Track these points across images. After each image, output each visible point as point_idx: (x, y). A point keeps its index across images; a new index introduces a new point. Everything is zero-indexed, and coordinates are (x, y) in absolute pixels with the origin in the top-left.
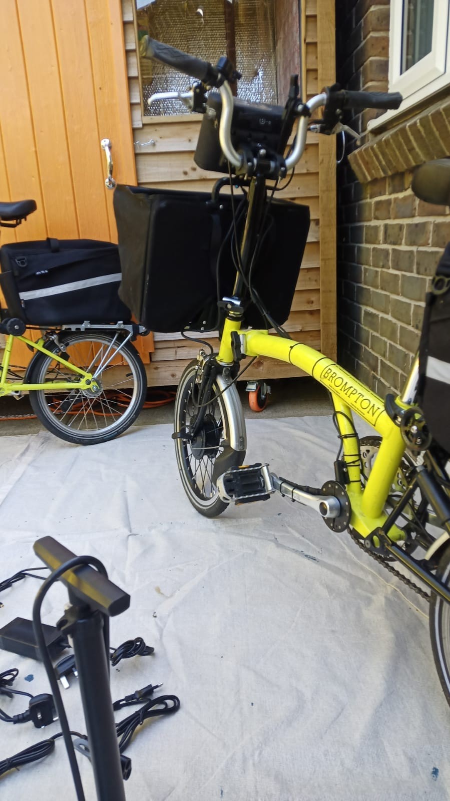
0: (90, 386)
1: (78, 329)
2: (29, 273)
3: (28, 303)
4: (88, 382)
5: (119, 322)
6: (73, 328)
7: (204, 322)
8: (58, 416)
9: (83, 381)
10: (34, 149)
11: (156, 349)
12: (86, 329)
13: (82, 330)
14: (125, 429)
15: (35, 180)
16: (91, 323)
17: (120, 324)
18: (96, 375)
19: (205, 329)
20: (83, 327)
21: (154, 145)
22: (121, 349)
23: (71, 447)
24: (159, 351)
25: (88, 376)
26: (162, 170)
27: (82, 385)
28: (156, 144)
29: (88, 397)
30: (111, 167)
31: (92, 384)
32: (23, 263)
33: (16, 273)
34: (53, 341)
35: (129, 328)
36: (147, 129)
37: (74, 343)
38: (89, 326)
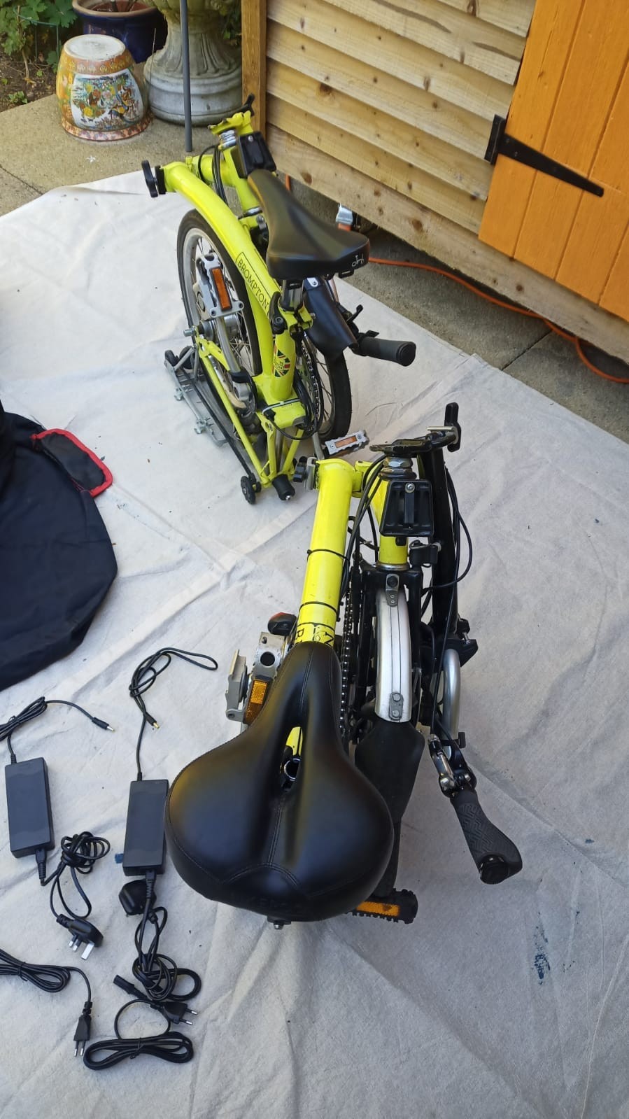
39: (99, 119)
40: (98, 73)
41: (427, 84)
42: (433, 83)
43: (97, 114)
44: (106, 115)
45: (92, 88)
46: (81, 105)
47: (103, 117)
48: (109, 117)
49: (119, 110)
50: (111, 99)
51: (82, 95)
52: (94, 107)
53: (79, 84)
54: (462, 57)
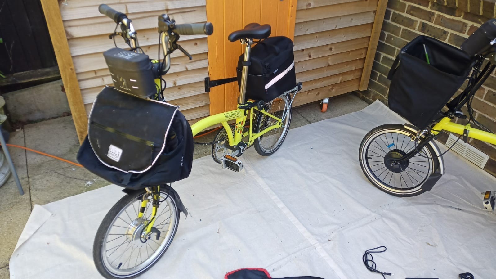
0: (280, 126)
2: (271, 73)
3: (268, 90)
4: (280, 124)
9: (278, 123)
25: (280, 120)
27: (276, 127)
33: (267, 75)
38: (285, 94)
41: (175, 84)
42: (177, 82)
54: (187, 69)
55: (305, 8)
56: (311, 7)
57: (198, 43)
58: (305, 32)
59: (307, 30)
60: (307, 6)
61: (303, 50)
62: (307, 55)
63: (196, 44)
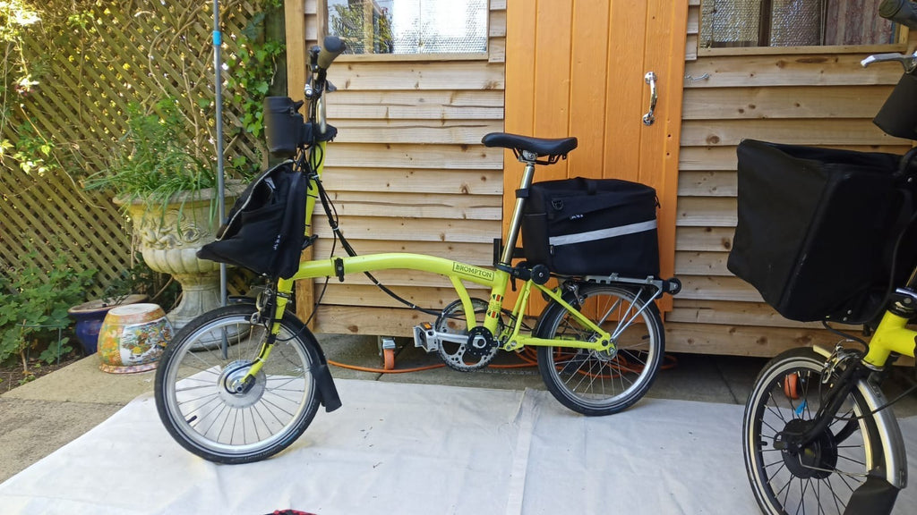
0: (607, 348)
1: (603, 282)
2: (564, 217)
3: (558, 248)
4: (605, 343)
5: (650, 277)
6: (598, 279)
7: (849, 312)
8: (564, 377)
9: (600, 341)
10: (568, 80)
11: (674, 307)
12: (612, 282)
13: (607, 283)
14: (634, 401)
15: (563, 112)
16: (619, 276)
17: (650, 280)
18: (614, 337)
19: (848, 320)
20: (608, 279)
21: (707, 79)
22: (644, 310)
23: (572, 415)
24: (677, 310)
25: (606, 336)
26: (712, 106)
27: (596, 346)
28: (711, 78)
29: (600, 359)
30: (655, 101)
31: (609, 345)
32: (559, 206)
33: (551, 216)
34: (573, 292)
35: (659, 284)
36: (701, 62)
37: (591, 295)
38: (616, 279)
39: (146, 354)
40: (146, 321)
41: (443, 237)
42: (446, 236)
43: (145, 350)
44: (152, 349)
45: (140, 332)
46: (131, 346)
47: (149, 351)
48: (154, 350)
49: (162, 344)
50: (156, 337)
51: (133, 339)
52: (142, 345)
53: (129, 332)
54: (465, 216)
55: (705, 144)
56: (718, 144)
57: (488, 176)
58: (710, 191)
59: (715, 189)
60: (708, 140)
61: (709, 229)
62: (720, 242)
63: (484, 179)
